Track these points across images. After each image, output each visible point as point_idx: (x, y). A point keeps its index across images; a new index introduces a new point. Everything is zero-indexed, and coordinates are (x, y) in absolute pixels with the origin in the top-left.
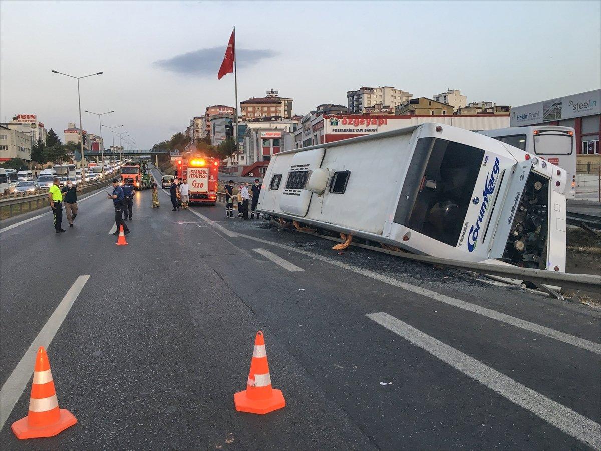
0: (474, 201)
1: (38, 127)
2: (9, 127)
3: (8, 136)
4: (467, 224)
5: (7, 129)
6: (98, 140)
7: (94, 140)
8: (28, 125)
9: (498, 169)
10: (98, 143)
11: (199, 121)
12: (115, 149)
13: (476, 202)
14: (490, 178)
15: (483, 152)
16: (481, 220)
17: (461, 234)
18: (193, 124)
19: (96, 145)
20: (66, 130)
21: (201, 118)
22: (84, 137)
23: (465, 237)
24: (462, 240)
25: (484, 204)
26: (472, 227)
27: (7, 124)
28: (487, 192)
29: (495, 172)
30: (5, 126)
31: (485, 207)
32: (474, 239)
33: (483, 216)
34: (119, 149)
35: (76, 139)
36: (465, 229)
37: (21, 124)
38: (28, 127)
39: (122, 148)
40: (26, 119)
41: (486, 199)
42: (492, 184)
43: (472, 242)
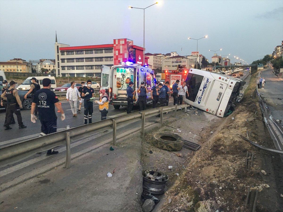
0: (200, 90)
1: (199, 56)
2: (188, 57)
3: (186, 62)
4: (198, 96)
5: (187, 58)
6: (228, 60)
7: (226, 60)
8: (195, 56)
9: (208, 81)
10: (227, 62)
11: (279, 48)
12: (237, 64)
13: (201, 90)
14: (205, 84)
15: (203, 76)
16: (202, 96)
17: (196, 99)
18: (276, 49)
19: (226, 63)
20: (213, 57)
21: (280, 46)
22: (220, 59)
23: (197, 100)
24: (196, 100)
25: (203, 91)
26: (199, 97)
27: (187, 56)
28: (204, 88)
29: (207, 82)
30: (186, 57)
31: (204, 92)
32: (200, 100)
33: (203, 94)
34: (239, 64)
35: (216, 60)
36: (197, 97)
37: (193, 56)
38: (195, 57)
39: (241, 63)
40: (195, 54)
41: (204, 90)
42: (206, 86)
43: (199, 101)
